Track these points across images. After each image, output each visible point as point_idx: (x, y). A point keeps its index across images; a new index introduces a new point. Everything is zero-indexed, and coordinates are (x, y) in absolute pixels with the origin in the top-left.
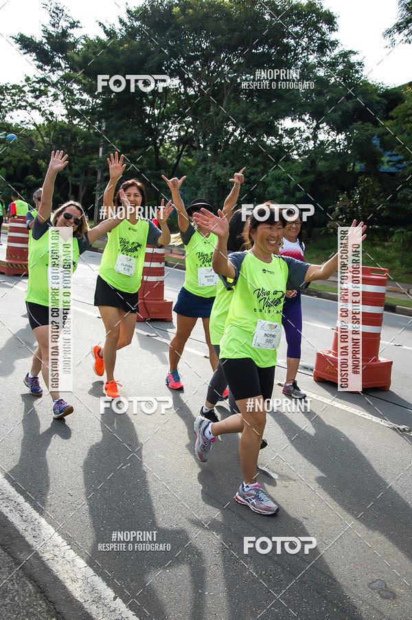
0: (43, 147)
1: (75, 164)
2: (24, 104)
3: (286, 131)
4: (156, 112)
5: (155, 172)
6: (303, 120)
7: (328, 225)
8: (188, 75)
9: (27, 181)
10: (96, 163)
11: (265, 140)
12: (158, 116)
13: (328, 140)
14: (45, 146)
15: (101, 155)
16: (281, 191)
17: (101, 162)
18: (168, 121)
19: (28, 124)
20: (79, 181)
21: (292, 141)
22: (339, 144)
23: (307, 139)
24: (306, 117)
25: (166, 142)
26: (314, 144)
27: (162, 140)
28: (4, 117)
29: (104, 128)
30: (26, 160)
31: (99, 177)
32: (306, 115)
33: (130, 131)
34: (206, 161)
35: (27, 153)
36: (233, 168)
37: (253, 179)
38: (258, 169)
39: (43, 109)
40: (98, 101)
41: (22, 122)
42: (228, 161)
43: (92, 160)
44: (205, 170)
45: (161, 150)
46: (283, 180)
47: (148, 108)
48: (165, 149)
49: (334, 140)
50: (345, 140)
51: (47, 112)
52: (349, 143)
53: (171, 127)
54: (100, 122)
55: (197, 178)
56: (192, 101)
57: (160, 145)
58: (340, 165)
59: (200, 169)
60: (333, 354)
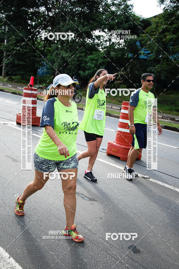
3: (96, 37)
4: (34, 23)
5: (33, 54)
6: (105, 32)
7: (115, 83)
8: (49, 6)
10: (3, 48)
11: (86, 40)
12: (34, 26)
13: (116, 42)
15: (5, 43)
16: (93, 66)
17: (6, 47)
18: (39, 28)
21: (99, 42)
22: (121, 44)
23: (106, 41)
24: (106, 30)
25: (38, 39)
26: (110, 43)
27: (36, 38)
29: (7, 30)
31: (5, 55)
32: (106, 29)
34: (58, 49)
36: (71, 53)
37: (80, 59)
38: (83, 55)
40: (3, 15)
42: (68, 50)
43: (1, 46)
44: (57, 54)
45: (36, 43)
46: (95, 60)
47: (29, 21)
48: (38, 42)
49: (119, 42)
50: (124, 42)
52: (125, 44)
53: (41, 32)
54: (5, 27)
55: (54, 57)
56: (51, 19)
57: (36, 40)
58: (121, 54)
59: (55, 53)
60: (116, 143)
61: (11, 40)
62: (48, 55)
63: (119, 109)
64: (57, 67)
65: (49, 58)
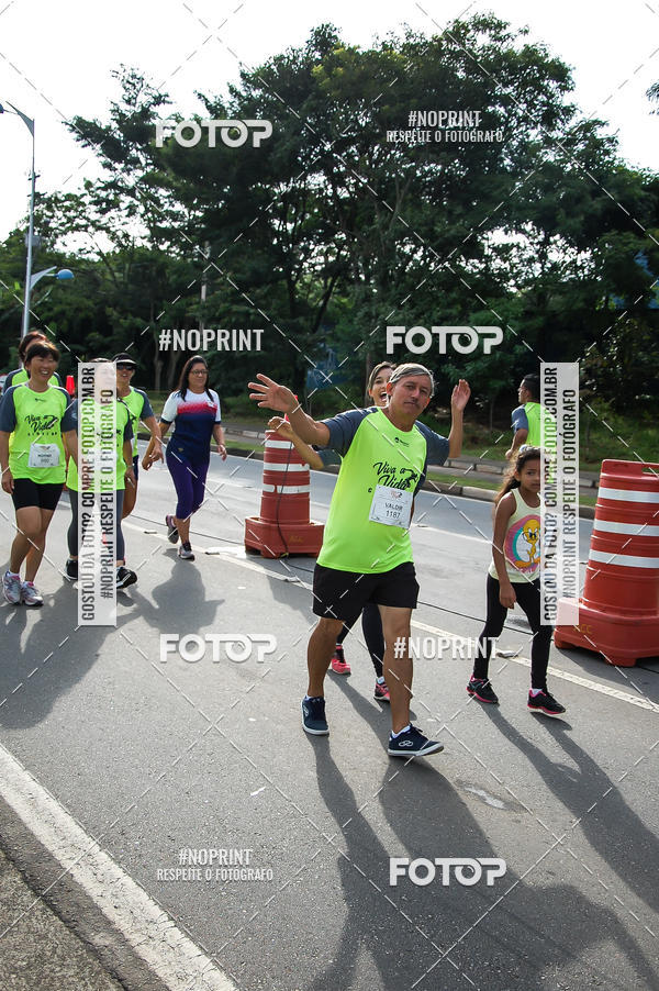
0: (113, 287)
2: (84, 222)
3: (495, 249)
4: (290, 226)
6: (523, 232)
8: (339, 168)
9: (90, 342)
10: (197, 310)
11: (463, 264)
12: (293, 233)
13: (564, 262)
14: (117, 286)
15: (203, 296)
17: (204, 308)
18: (308, 240)
19: (90, 252)
21: (507, 265)
22: (582, 267)
23: (531, 260)
24: (528, 227)
25: (305, 274)
26: (542, 268)
27: (300, 271)
28: (53, 243)
29: (208, 255)
30: (87, 308)
32: (527, 223)
33: (249, 258)
34: (369, 301)
35: (89, 297)
36: (414, 311)
38: (454, 311)
39: (113, 230)
40: (197, 213)
41: (80, 250)
43: (191, 304)
44: (368, 315)
45: (298, 285)
47: (277, 222)
48: (305, 284)
49: (574, 261)
50: (591, 261)
51: (120, 234)
52: (598, 265)
53: (313, 250)
54: (202, 247)
55: (357, 327)
56: (346, 208)
57: (297, 279)
58: (585, 300)
59: (360, 314)
60: (586, 603)
61: (223, 284)
62: (338, 323)
63: (590, 484)
64: (371, 358)
65: (343, 331)
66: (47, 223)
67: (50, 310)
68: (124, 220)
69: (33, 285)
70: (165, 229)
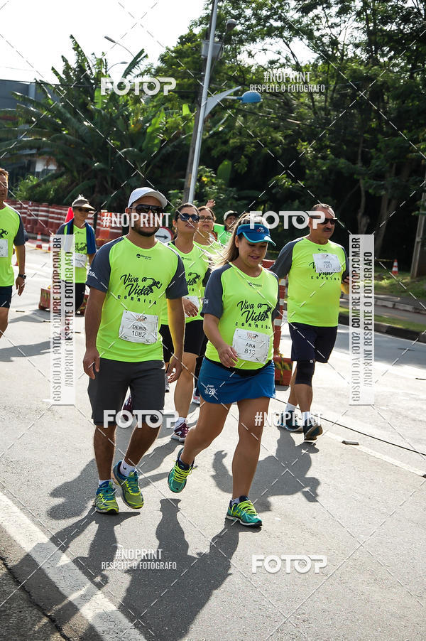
0: (310, 114)
1: (379, 150)
2: (279, 24)
14: (315, 113)
19: (283, 66)
20: (383, 187)
28: (235, 52)
30: (275, 142)
35: (277, 128)
39: (317, 34)
41: (272, 62)
51: (326, 40)
66: (233, 25)
67: (226, 142)
68: (332, 20)
69: (210, 109)
70: (390, 35)
